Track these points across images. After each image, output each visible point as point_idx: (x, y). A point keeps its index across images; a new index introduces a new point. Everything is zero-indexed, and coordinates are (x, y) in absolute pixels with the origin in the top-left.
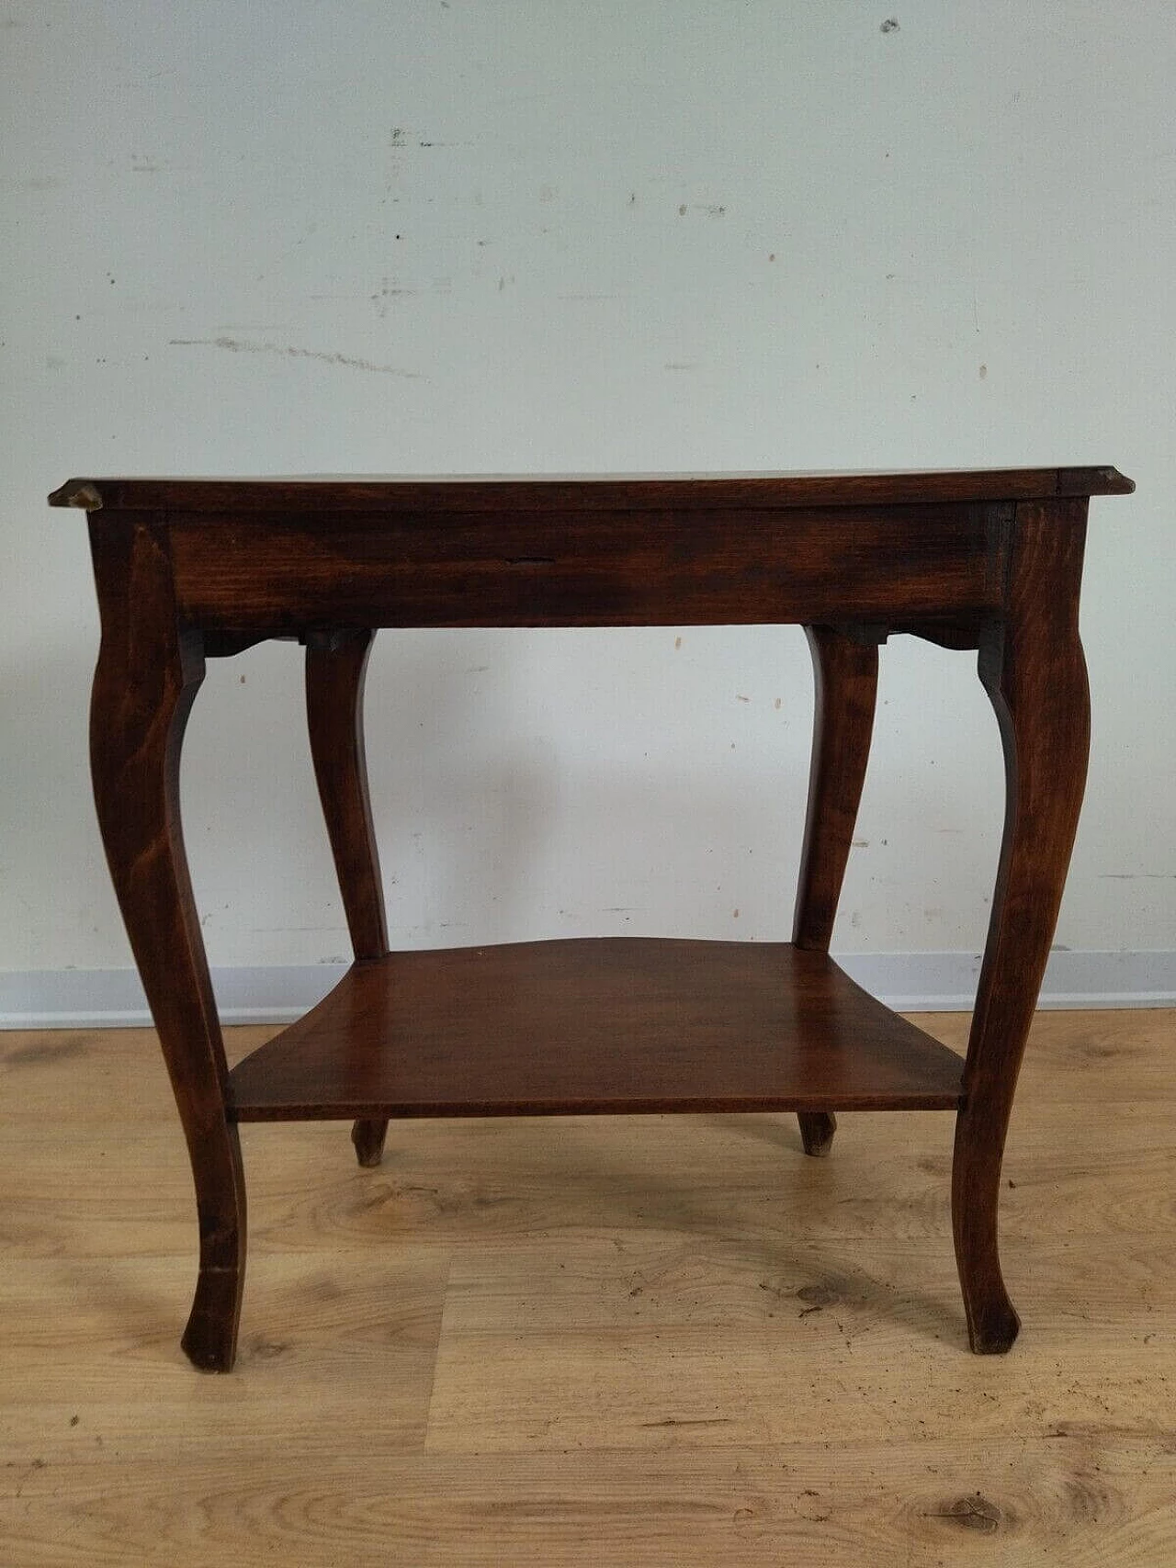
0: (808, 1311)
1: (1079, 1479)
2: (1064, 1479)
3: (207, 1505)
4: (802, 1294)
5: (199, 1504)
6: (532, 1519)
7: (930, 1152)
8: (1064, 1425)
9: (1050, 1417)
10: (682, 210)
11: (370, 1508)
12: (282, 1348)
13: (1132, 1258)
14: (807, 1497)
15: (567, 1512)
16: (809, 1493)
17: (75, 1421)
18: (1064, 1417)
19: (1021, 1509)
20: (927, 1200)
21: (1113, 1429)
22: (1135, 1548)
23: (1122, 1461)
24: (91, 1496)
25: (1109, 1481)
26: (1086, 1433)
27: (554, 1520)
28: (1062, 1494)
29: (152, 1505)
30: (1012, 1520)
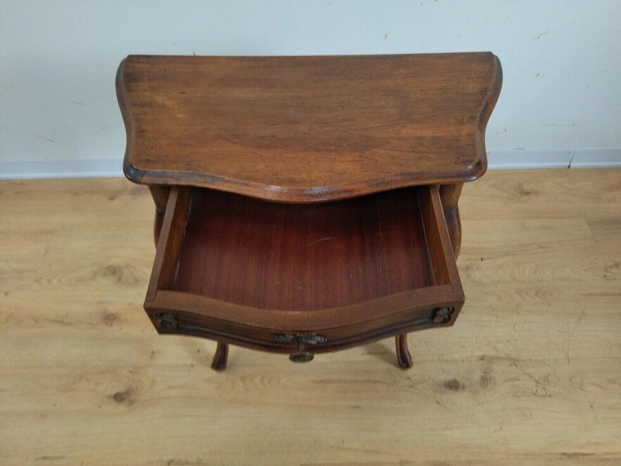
1: (484, 374)
2: (480, 374)
6: (331, 385)
8: (484, 356)
9: (480, 353)
15: (342, 383)
18: (484, 353)
19: (467, 384)
23: (497, 368)
25: (493, 375)
26: (489, 359)
27: (338, 385)
28: (479, 380)
30: (464, 387)
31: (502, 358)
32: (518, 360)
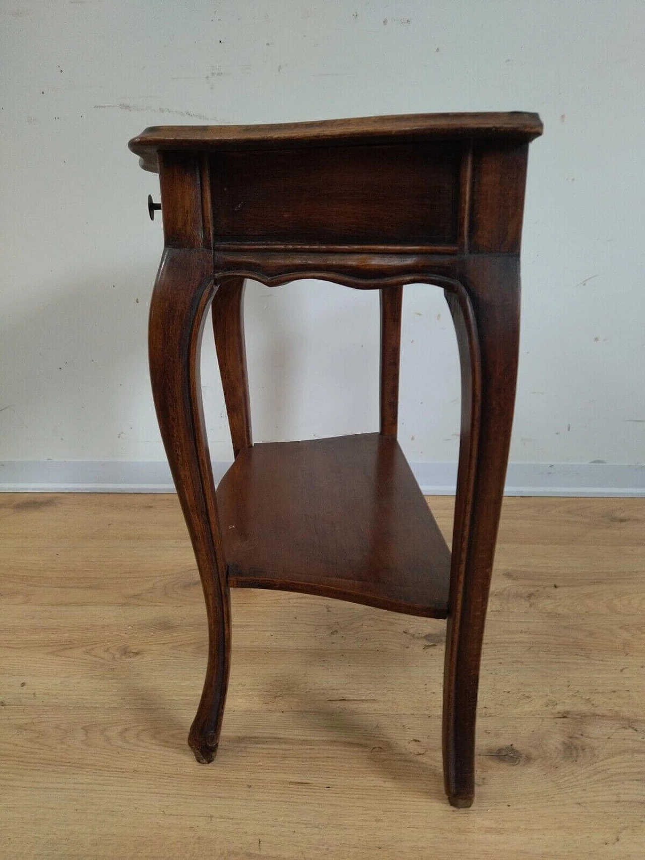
0: (428, 646)
1: (571, 740)
2: (562, 739)
3: (86, 730)
4: (427, 637)
5: (82, 728)
6: (259, 746)
7: (510, 568)
8: (568, 712)
9: (560, 708)
10: (385, 22)
11: (173, 736)
12: (137, 654)
13: (621, 628)
14: (414, 743)
15: (280, 743)
16: (415, 741)
17: (23, 685)
18: (567, 708)
19: (534, 753)
20: (506, 592)
21: (594, 715)
22: (598, 777)
23: (595, 731)
24: (25, 721)
25: (588, 741)
26: (579, 717)
27: (272, 747)
28: (560, 747)
29: (57, 727)
30: (529, 759)
31: (603, 716)
32: (637, 721)
